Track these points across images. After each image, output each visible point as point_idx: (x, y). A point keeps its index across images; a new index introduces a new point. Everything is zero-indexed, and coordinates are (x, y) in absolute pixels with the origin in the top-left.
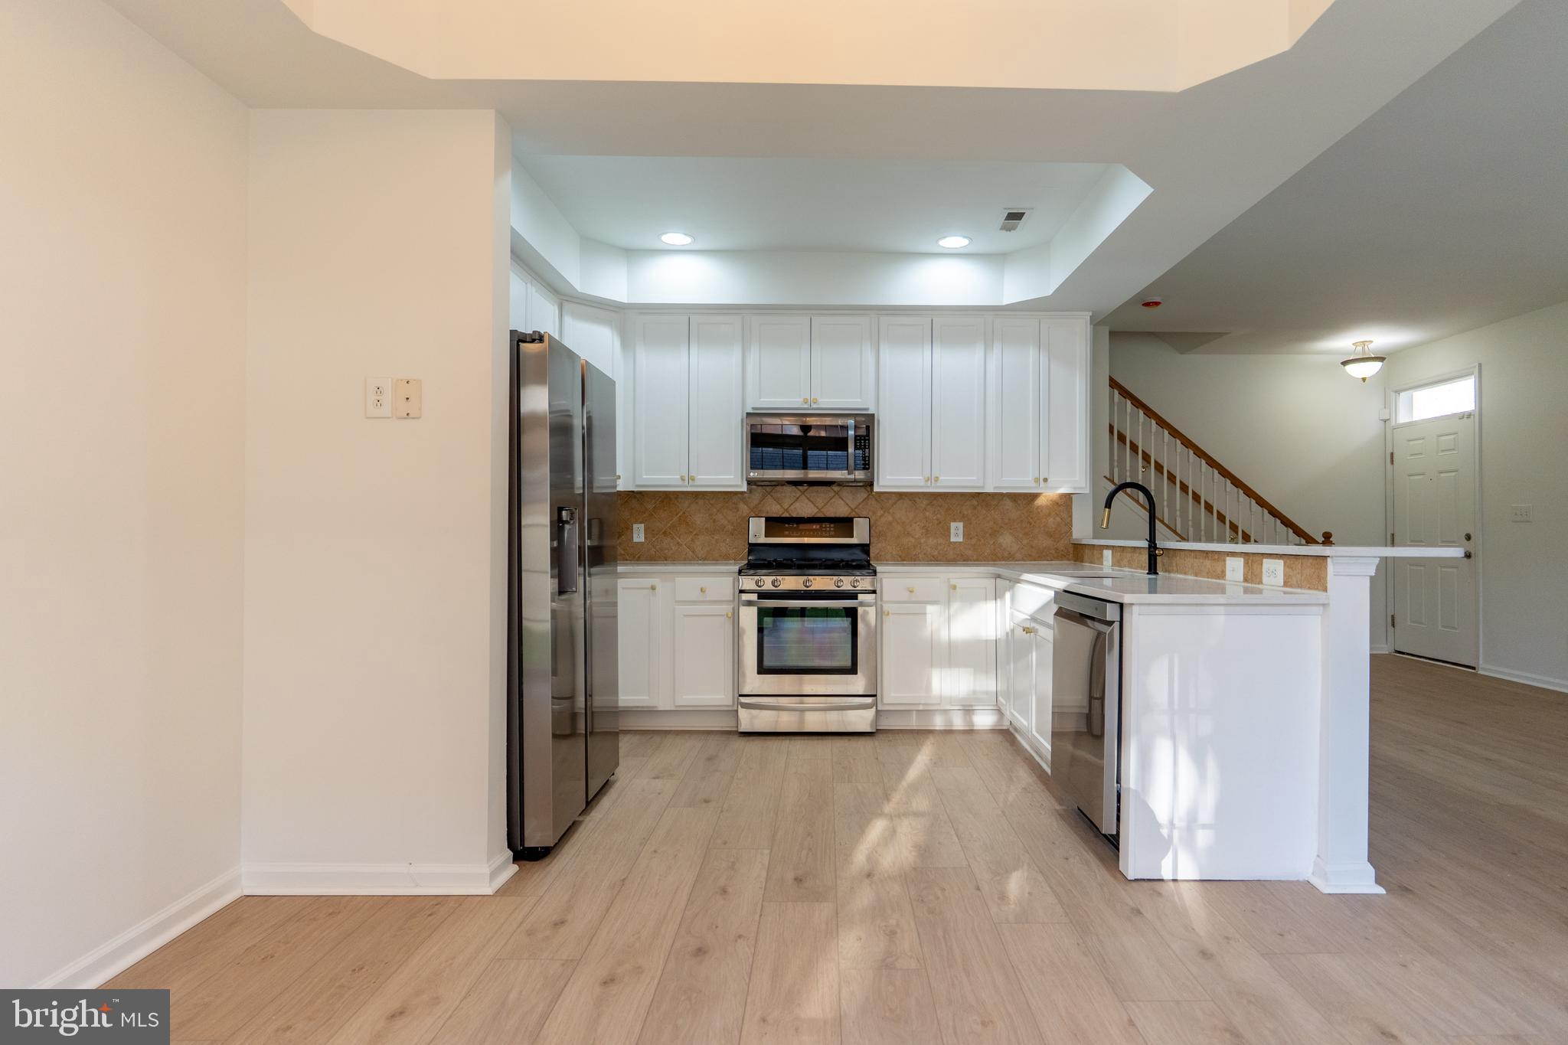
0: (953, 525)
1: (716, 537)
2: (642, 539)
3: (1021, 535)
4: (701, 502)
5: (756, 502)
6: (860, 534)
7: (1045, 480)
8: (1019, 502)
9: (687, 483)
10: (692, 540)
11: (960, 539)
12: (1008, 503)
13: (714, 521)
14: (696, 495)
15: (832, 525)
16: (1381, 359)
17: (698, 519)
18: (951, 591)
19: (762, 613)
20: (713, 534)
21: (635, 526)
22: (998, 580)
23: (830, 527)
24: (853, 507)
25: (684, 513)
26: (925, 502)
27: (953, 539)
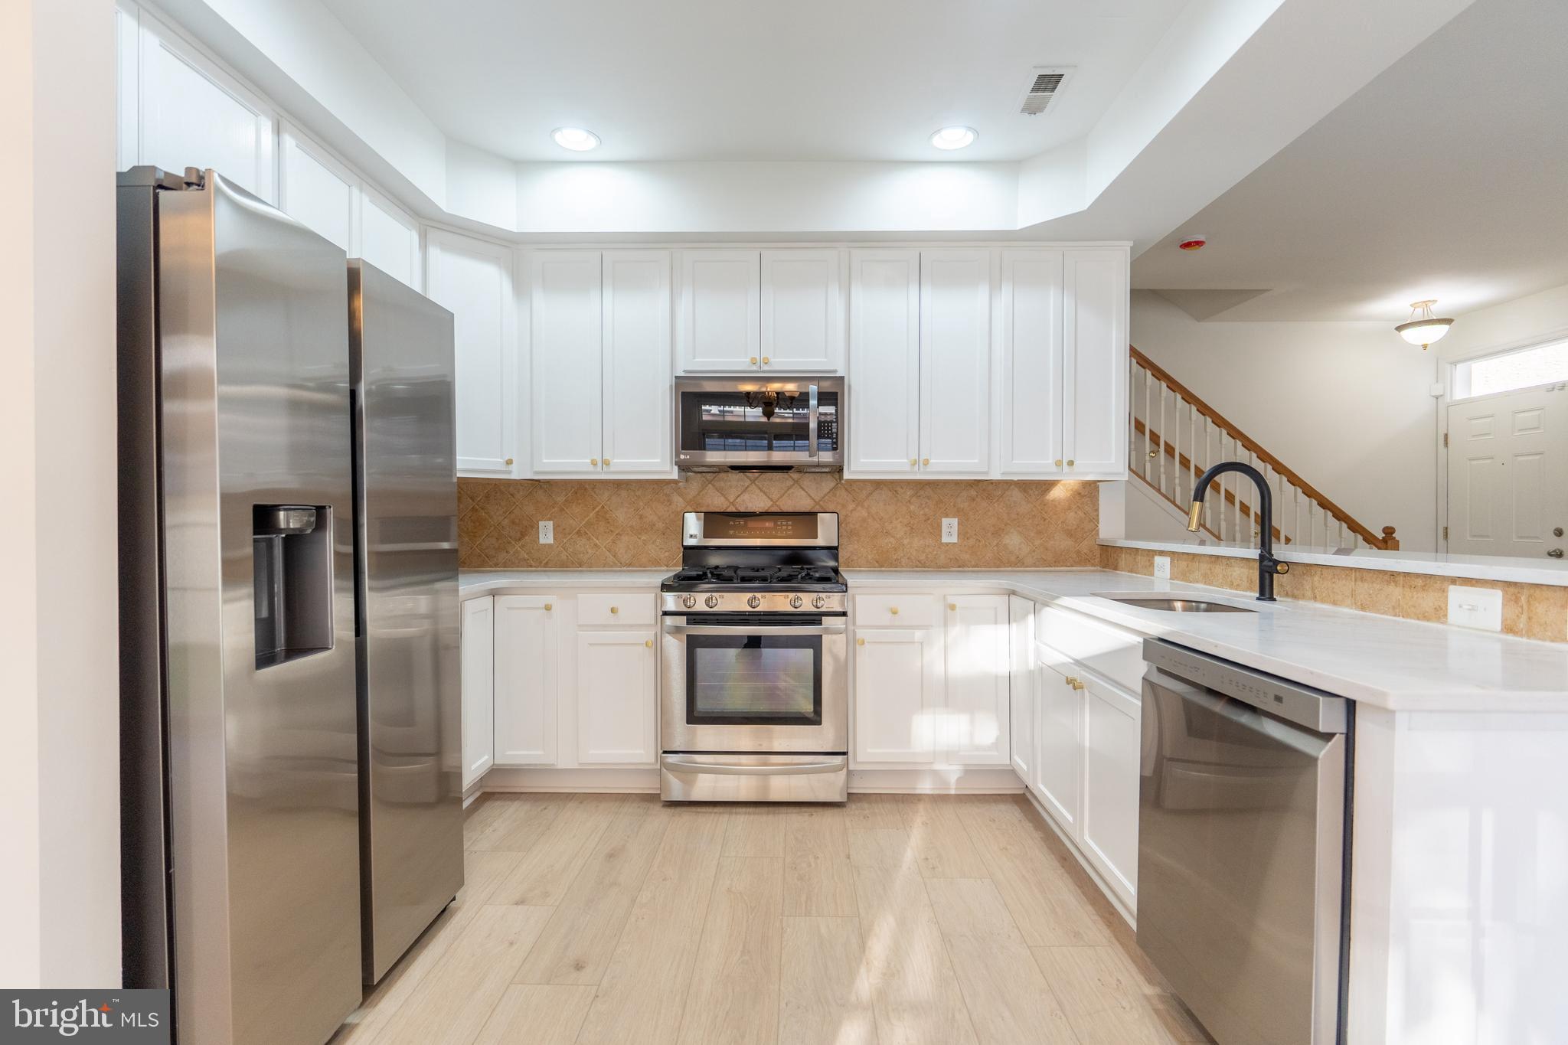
0: (945, 521)
1: (643, 538)
2: (550, 540)
3: (1032, 534)
4: (624, 493)
5: (693, 493)
6: (826, 533)
7: (1071, 463)
8: (1031, 492)
9: (599, 469)
10: (614, 542)
11: (954, 539)
12: (1016, 494)
13: (641, 517)
14: (619, 485)
15: (790, 523)
16: (1448, 321)
17: (621, 515)
18: (949, 611)
19: (693, 644)
20: (640, 534)
21: (541, 524)
22: (1013, 598)
23: (787, 525)
24: (817, 499)
25: (603, 507)
26: (909, 492)
27: (945, 539)
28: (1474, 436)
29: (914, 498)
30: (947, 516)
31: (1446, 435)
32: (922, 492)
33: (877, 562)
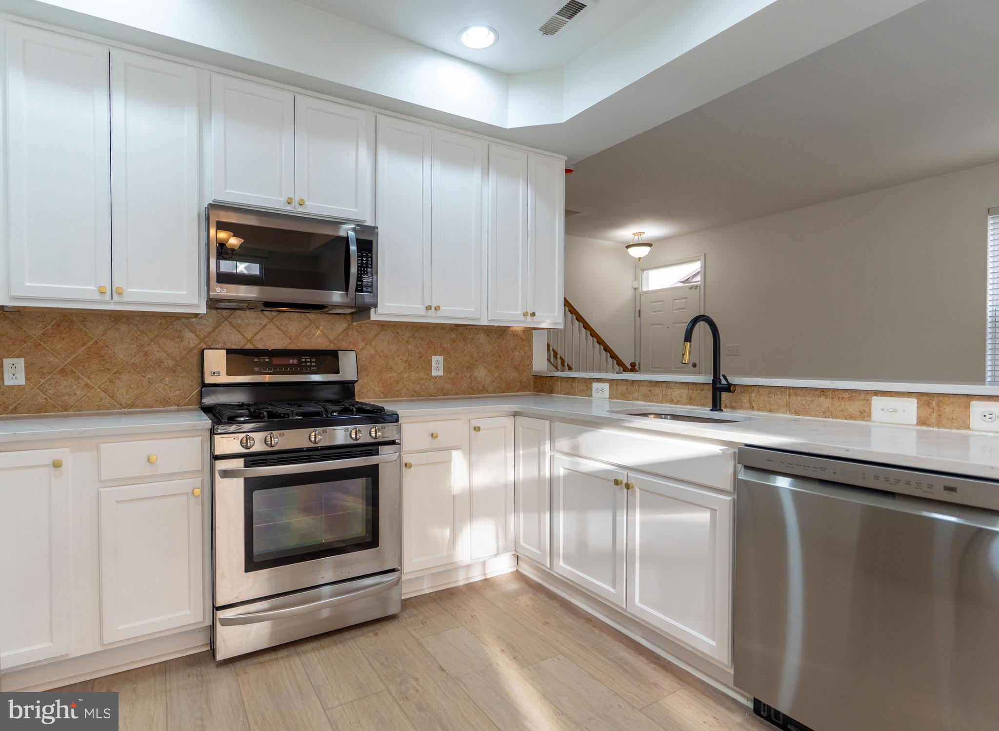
0: (435, 359)
1: (149, 376)
2: (21, 381)
3: (493, 368)
4: (124, 328)
5: (207, 330)
7: (533, 314)
8: (492, 336)
9: (108, 297)
10: (111, 381)
11: (440, 373)
12: (482, 337)
13: (146, 354)
14: (117, 317)
15: (314, 360)
16: (650, 245)
17: (121, 351)
18: (473, 431)
19: (252, 486)
20: (145, 372)
22: (519, 419)
23: (311, 362)
24: (332, 338)
26: (408, 334)
27: (434, 373)
28: (653, 312)
29: (411, 339)
30: (435, 354)
31: (640, 311)
32: (417, 333)
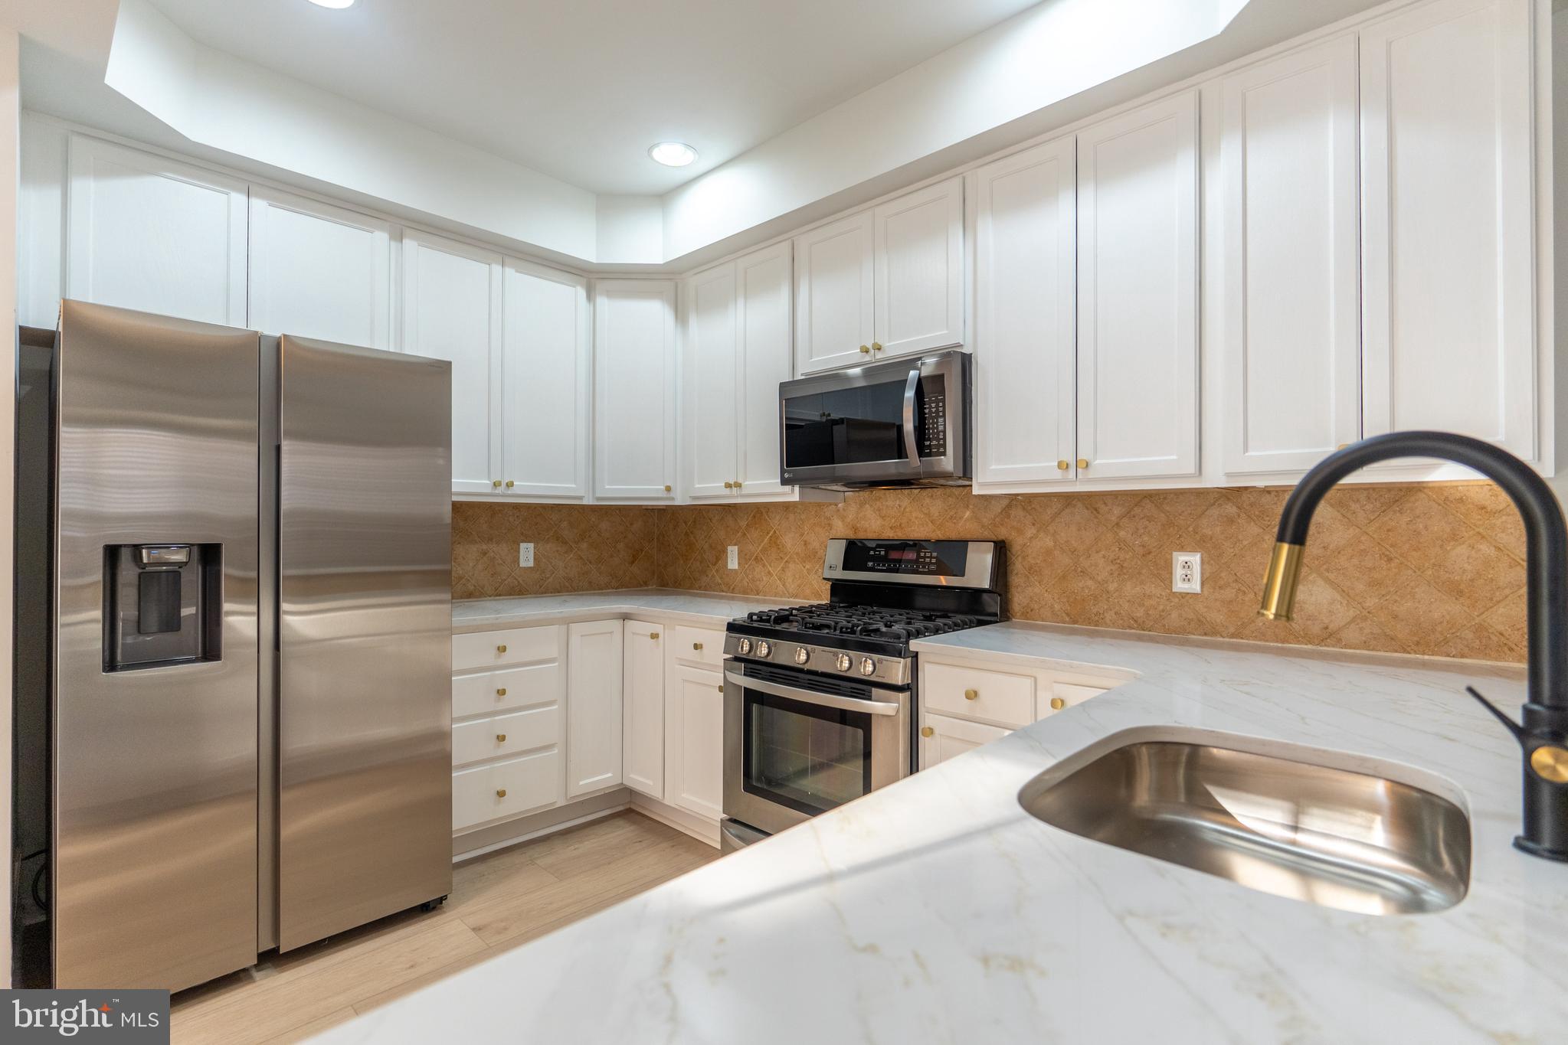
5: (851, 516)
6: (979, 570)
9: (734, 492)
13: (805, 543)
17: (789, 541)
21: (730, 548)
23: (931, 557)
24: (985, 522)
25: (775, 532)
26: (1118, 513)
27: (1179, 586)
29: (1126, 520)
30: (1182, 548)
32: (1137, 510)
33: (1068, 615)
